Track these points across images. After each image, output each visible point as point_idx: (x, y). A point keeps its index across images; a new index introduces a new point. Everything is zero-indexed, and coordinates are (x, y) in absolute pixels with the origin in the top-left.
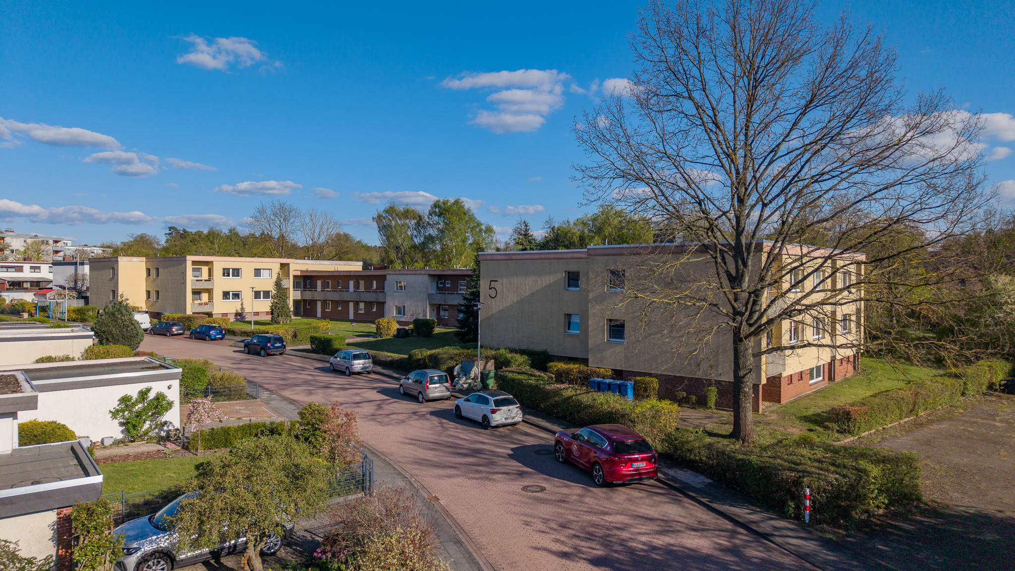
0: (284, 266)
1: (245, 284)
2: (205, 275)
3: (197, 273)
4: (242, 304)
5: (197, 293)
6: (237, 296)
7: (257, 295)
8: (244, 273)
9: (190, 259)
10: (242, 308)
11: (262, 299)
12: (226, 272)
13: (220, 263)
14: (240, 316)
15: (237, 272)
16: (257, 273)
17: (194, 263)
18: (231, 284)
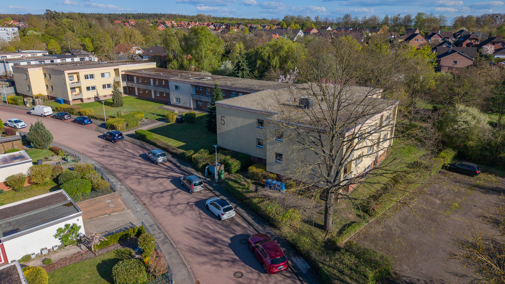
0: (116, 71)
1: (98, 82)
2: (76, 80)
3: (71, 78)
4: (97, 92)
5: (73, 89)
6: (94, 88)
7: (104, 86)
8: (95, 76)
9: (66, 72)
10: (98, 94)
11: (107, 88)
12: (86, 77)
13: (83, 72)
14: (97, 98)
15: (92, 76)
16: (103, 75)
17: (68, 74)
18: (90, 83)
